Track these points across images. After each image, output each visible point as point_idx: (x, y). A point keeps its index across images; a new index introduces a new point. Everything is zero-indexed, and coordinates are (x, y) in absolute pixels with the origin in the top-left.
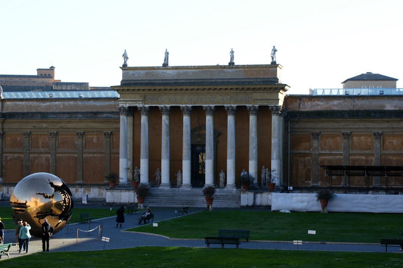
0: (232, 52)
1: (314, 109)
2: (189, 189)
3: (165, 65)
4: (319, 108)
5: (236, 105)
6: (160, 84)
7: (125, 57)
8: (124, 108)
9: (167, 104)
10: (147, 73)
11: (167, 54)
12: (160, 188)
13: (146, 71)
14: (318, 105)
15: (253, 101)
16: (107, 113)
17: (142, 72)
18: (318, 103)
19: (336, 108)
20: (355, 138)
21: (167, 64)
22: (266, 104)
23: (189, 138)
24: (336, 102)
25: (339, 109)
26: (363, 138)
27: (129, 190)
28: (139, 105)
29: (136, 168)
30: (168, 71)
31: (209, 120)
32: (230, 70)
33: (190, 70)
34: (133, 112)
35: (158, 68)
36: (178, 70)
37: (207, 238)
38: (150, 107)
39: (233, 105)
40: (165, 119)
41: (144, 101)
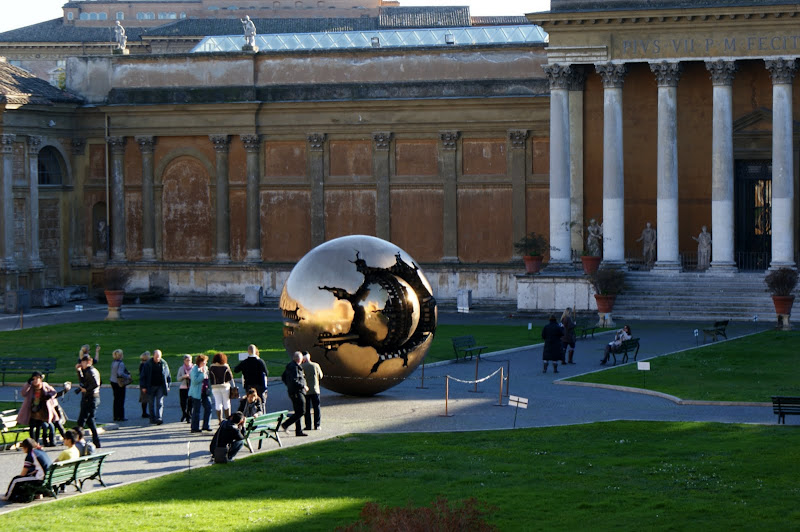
2: (730, 275)
6: (651, 5)
8: (561, 68)
9: (671, 56)
12: (655, 272)
23: (730, 144)
27: (574, 278)
28: (599, 60)
29: (593, 221)
31: (781, 96)
34: (583, 78)
37: (778, 401)
38: (626, 64)
40: (665, 95)
41: (611, 50)
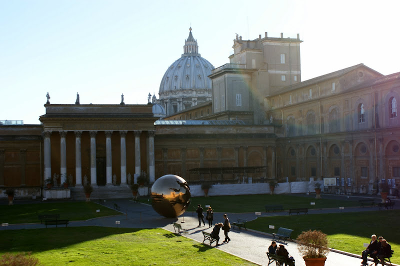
0: (122, 96)
1: (164, 133)
2: (97, 187)
3: (78, 103)
4: (167, 133)
5: (127, 131)
6: (75, 116)
7: (48, 97)
8: (49, 132)
10: (65, 109)
11: (78, 95)
12: (76, 187)
13: (64, 107)
14: (166, 130)
15: (138, 128)
16: (21, 136)
17: (61, 107)
18: (167, 129)
19: (177, 133)
20: (189, 151)
21: (79, 103)
22: (146, 130)
23: (95, 153)
24: (177, 129)
25: (179, 133)
26: (193, 151)
28: (60, 130)
29: (55, 174)
30: (80, 108)
31: (109, 140)
32: (123, 108)
33: (95, 107)
34: (55, 136)
35: (73, 105)
36: (87, 107)
38: (68, 132)
39: (125, 131)
40: (78, 140)
41: (64, 128)
